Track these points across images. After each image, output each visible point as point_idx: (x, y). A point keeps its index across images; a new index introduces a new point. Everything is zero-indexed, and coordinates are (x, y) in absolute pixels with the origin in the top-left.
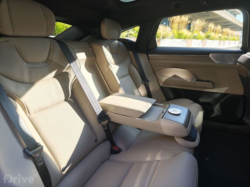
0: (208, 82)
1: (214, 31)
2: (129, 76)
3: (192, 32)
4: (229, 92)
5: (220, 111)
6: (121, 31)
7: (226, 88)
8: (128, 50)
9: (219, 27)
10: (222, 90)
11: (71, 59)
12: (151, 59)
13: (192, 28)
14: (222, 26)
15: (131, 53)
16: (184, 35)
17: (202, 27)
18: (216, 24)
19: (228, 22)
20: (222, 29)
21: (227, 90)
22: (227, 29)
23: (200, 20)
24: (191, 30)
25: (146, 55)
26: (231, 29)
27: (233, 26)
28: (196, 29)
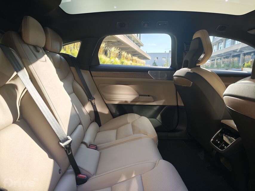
0: (149, 96)
1: (127, 58)
2: (74, 94)
3: (109, 57)
4: (166, 104)
5: (161, 122)
6: (63, 44)
7: (164, 101)
8: (70, 66)
9: (130, 55)
10: (160, 103)
11: (18, 68)
12: (94, 77)
13: (109, 54)
14: (132, 54)
15: (73, 69)
16: (103, 60)
17: (117, 54)
18: (128, 53)
19: (136, 51)
20: (132, 57)
21: (164, 102)
22: (135, 57)
23: (115, 48)
24: (108, 56)
25: (89, 72)
26: (138, 58)
27: (139, 55)
28: (112, 55)
